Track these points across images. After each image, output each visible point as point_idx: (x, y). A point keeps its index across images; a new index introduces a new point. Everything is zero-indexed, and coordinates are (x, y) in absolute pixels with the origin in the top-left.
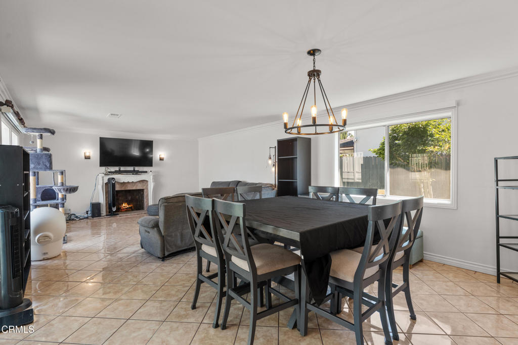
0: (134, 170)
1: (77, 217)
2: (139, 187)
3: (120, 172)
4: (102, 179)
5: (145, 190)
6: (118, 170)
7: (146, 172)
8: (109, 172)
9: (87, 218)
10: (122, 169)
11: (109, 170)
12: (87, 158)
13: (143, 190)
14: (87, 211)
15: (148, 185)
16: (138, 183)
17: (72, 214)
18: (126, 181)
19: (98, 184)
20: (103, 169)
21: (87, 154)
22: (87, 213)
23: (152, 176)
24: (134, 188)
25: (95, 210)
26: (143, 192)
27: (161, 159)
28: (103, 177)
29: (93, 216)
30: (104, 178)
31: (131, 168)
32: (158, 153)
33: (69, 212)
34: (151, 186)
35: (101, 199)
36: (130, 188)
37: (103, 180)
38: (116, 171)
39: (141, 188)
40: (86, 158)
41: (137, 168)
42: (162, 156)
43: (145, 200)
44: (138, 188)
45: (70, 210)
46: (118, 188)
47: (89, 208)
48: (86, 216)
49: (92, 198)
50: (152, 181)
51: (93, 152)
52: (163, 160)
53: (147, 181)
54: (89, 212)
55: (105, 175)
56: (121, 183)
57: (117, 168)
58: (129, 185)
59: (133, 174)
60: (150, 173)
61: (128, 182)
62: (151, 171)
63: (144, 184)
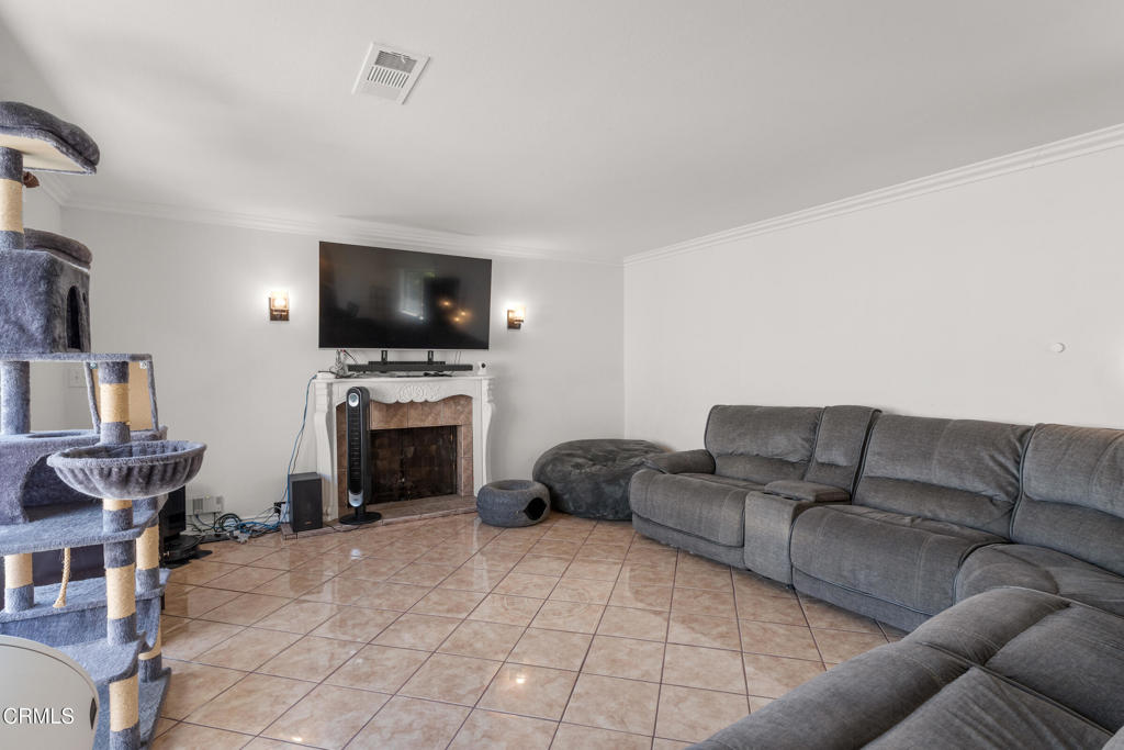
0: (430, 362)
1: (242, 527)
2: (444, 418)
3: (383, 368)
4: (325, 392)
5: (462, 432)
6: (379, 359)
7: (469, 368)
8: (351, 368)
9: (277, 529)
10: (394, 355)
11: (350, 362)
12: (279, 316)
13: (453, 429)
14: (278, 505)
15: (470, 413)
16: (441, 407)
17: (227, 516)
18: (405, 399)
19: (315, 410)
20: (331, 355)
21: (279, 304)
22: (278, 511)
23: (485, 383)
24: (428, 423)
25: (304, 500)
26: (455, 436)
27: (513, 325)
28: (330, 385)
29: (298, 525)
30: (335, 388)
31: (419, 355)
32: (507, 304)
33: (216, 508)
34: (482, 417)
35: (324, 461)
36: (414, 421)
37: (330, 394)
38: (371, 363)
39: (451, 423)
40: (273, 318)
41: (439, 355)
42: (519, 314)
43: (462, 463)
44: (442, 422)
45: (219, 500)
46: (377, 422)
47: (281, 492)
48: (273, 520)
49: (294, 459)
50: (485, 398)
51: (300, 296)
52: (518, 327)
53: (468, 399)
54: (284, 508)
55: (339, 376)
56: (389, 406)
57: (374, 355)
58: (413, 413)
59: (426, 375)
60: (482, 371)
61: (412, 403)
62: (483, 366)
63: (459, 407)
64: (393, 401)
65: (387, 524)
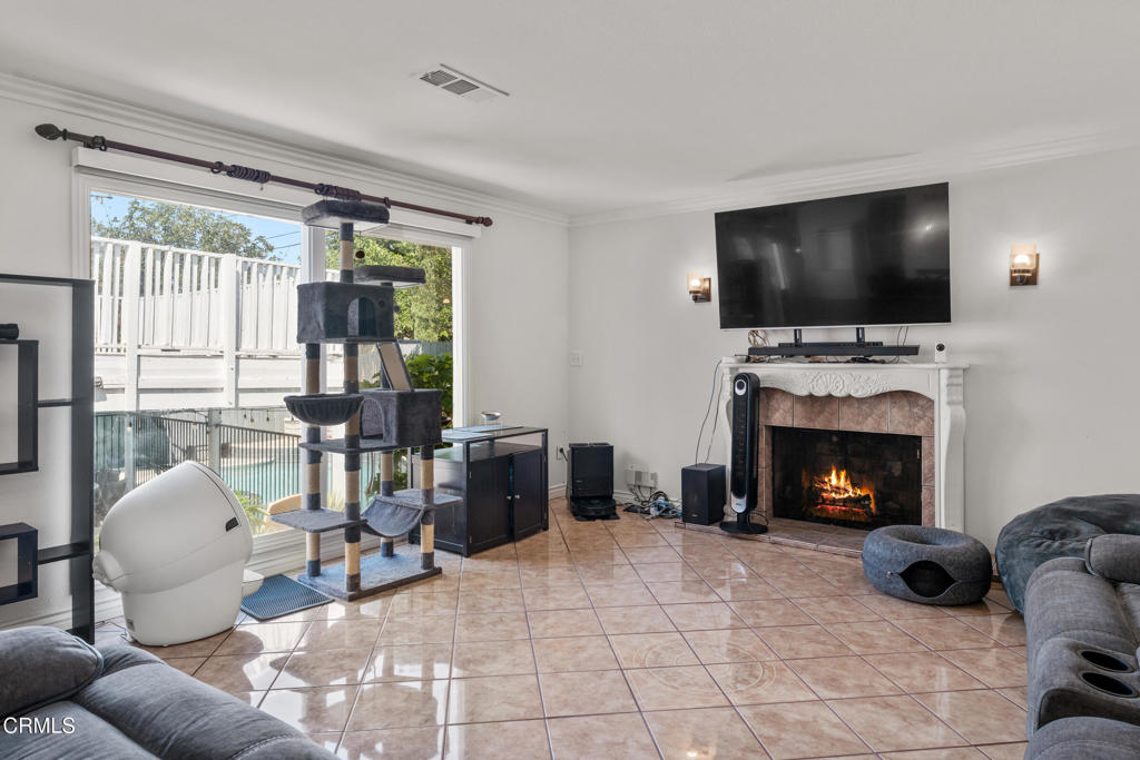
0: (859, 342)
2: (893, 422)
5: (925, 443)
6: (790, 340)
7: (913, 351)
10: (813, 335)
13: (915, 442)
15: (931, 420)
17: (660, 493)
18: (820, 392)
23: (944, 374)
26: (916, 452)
28: (732, 370)
31: (846, 334)
33: (652, 482)
36: (847, 422)
38: (781, 346)
39: (903, 430)
41: (876, 333)
43: (923, 494)
44: (888, 428)
45: (654, 475)
50: (944, 398)
53: (931, 402)
57: (787, 336)
58: (846, 411)
59: (854, 360)
60: (940, 356)
61: (830, 397)
62: (941, 348)
63: (916, 410)
64: (804, 393)
65: (774, 543)
